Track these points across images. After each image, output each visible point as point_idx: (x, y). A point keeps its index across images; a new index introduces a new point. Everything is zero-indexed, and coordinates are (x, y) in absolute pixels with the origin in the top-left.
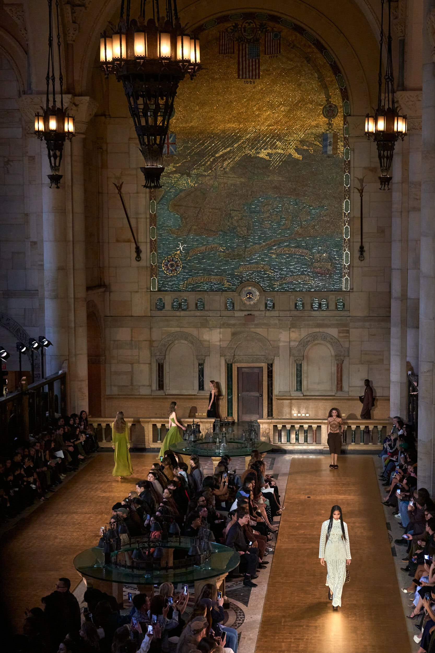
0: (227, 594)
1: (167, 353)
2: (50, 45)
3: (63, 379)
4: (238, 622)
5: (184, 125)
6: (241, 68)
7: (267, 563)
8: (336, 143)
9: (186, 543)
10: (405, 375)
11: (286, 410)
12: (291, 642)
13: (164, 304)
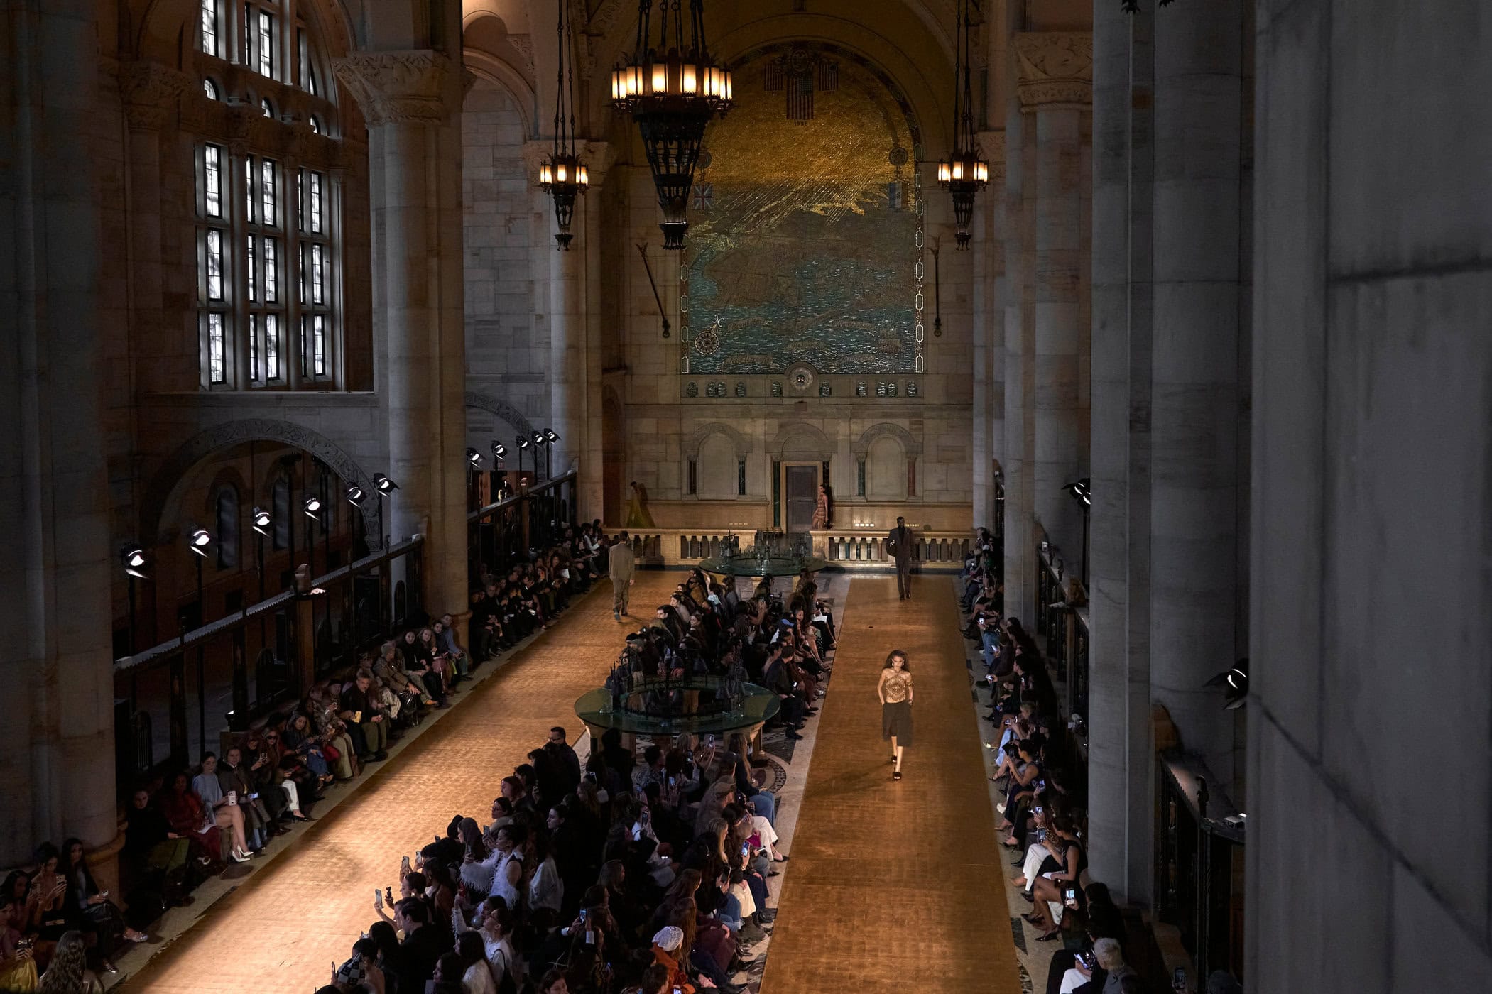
1: (701, 448)
2: (560, 81)
3: (572, 480)
4: (778, 783)
5: (723, 175)
6: (791, 106)
7: (816, 709)
8: (905, 194)
9: (714, 684)
10: (992, 476)
11: (846, 519)
12: (842, 810)
13: (697, 389)
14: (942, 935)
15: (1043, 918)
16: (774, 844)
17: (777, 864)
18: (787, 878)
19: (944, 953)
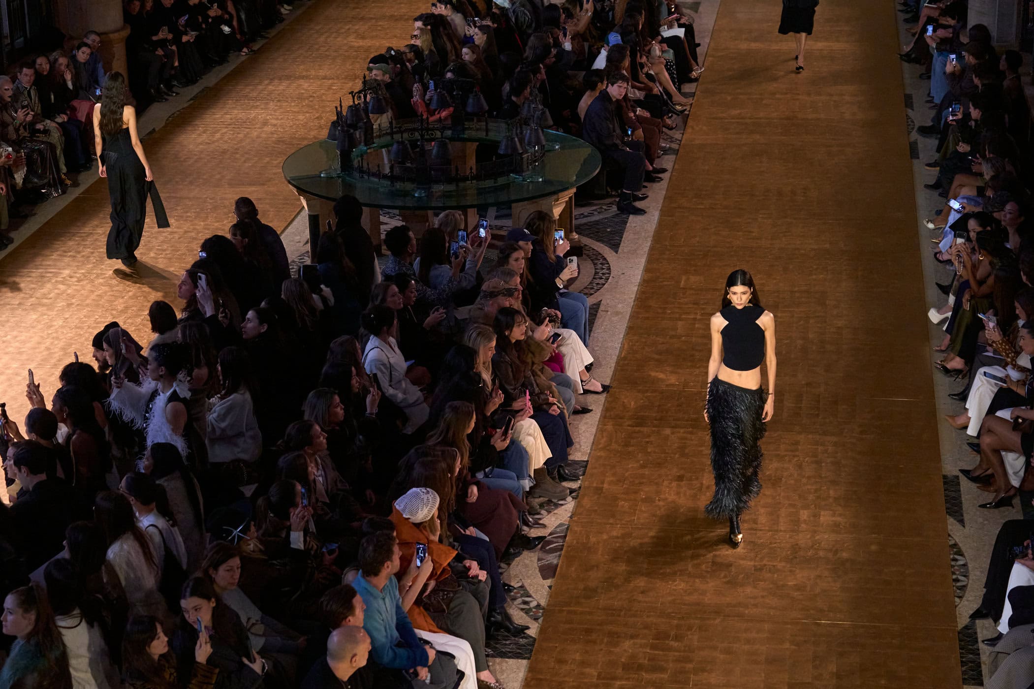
0: (579, 230)
4: (597, 281)
7: (664, 171)
9: (498, 131)
12: (695, 319)
14: (836, 499)
15: (992, 475)
16: (588, 368)
17: (590, 398)
18: (604, 418)
19: (837, 525)
